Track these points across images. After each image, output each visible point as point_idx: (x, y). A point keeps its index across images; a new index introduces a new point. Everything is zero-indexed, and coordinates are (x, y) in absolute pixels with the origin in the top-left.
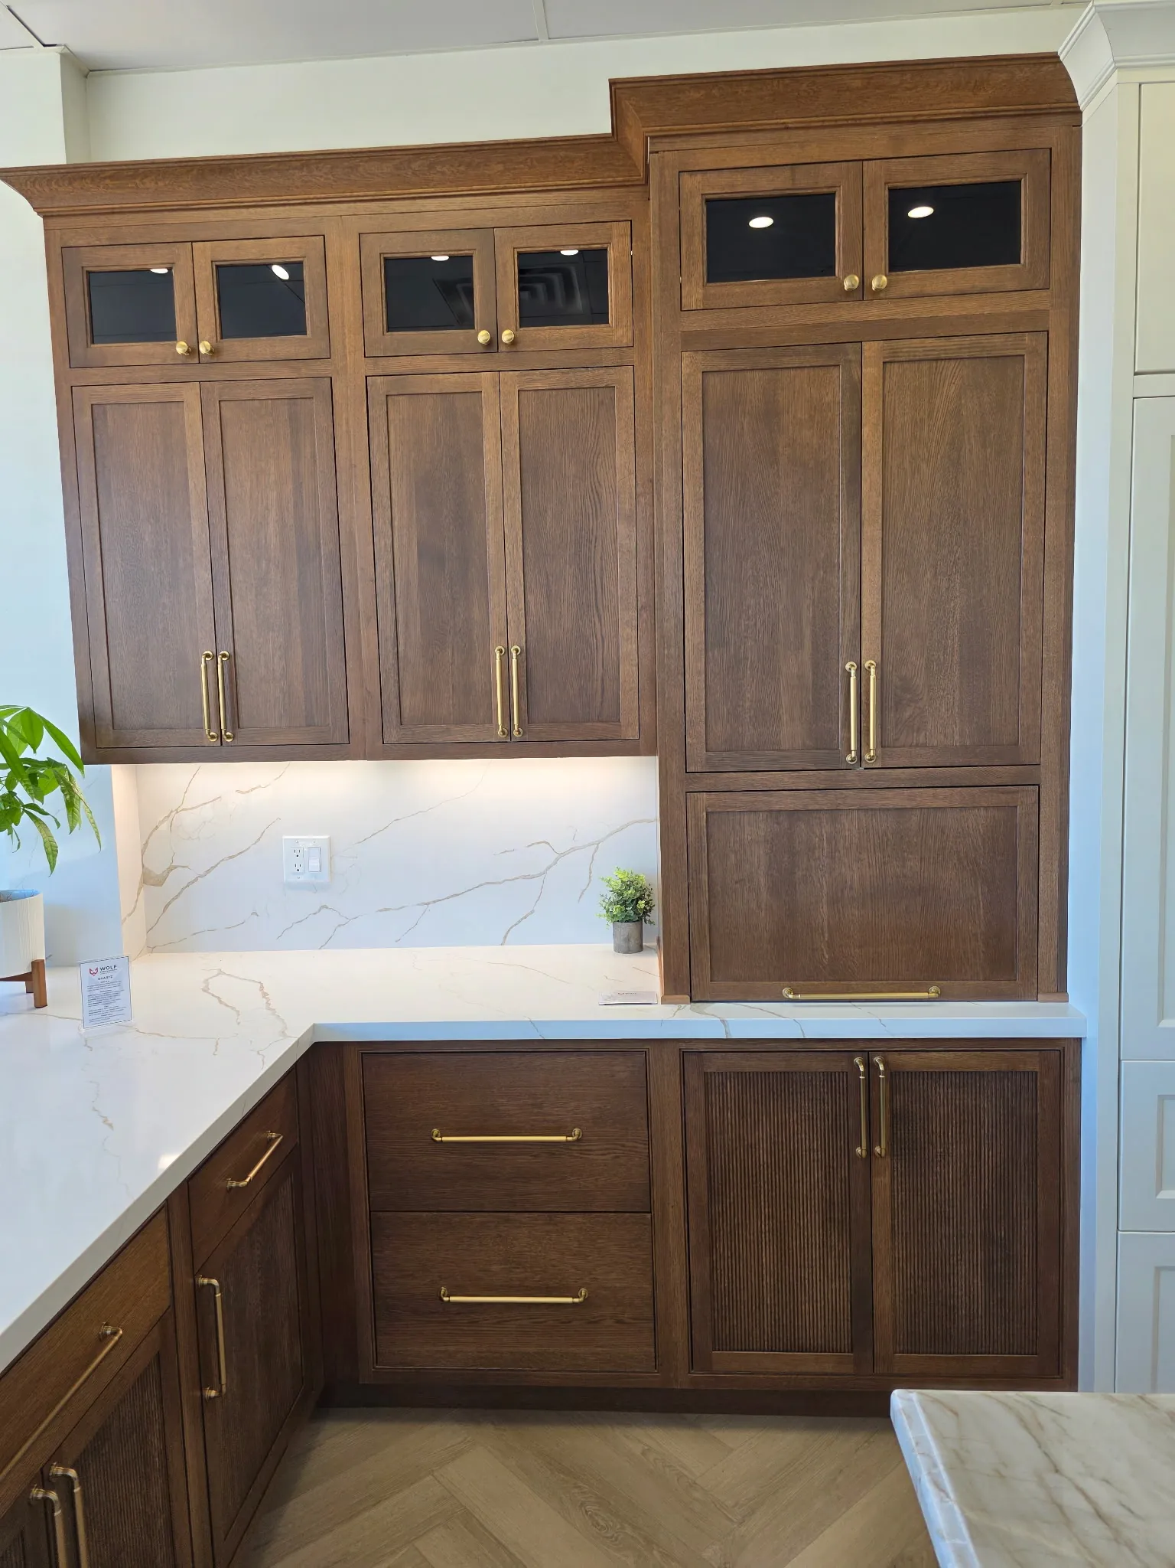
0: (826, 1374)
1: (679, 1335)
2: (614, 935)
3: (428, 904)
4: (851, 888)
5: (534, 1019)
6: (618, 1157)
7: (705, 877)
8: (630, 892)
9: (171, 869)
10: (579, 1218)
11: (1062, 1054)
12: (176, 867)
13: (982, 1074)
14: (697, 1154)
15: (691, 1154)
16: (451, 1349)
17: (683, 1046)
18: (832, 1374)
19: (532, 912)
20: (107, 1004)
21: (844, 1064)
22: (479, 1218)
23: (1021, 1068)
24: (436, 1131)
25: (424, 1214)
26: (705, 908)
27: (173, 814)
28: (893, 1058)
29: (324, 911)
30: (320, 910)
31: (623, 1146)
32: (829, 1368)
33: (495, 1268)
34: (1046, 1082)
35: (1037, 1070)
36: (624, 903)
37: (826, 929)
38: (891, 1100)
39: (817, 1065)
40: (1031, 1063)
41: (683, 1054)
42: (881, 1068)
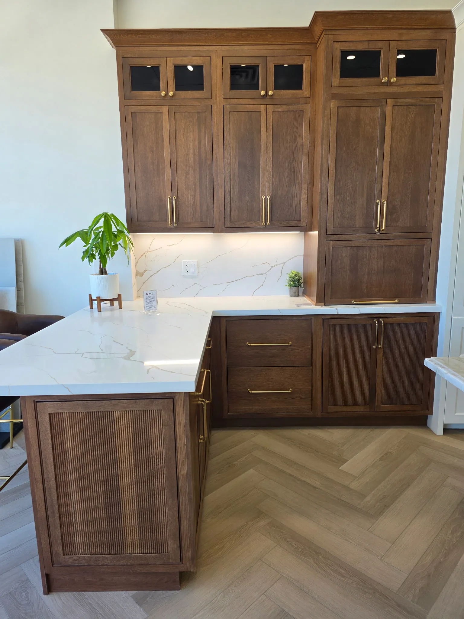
0: (361, 412)
1: (319, 401)
2: (290, 291)
3: (229, 283)
4: (374, 270)
5: (279, 309)
6: (302, 350)
7: (330, 267)
8: (297, 277)
9: (146, 271)
10: (290, 368)
11: (434, 317)
12: (147, 270)
13: (411, 324)
14: (326, 349)
15: (324, 349)
16: (251, 407)
17: (323, 317)
18: (362, 412)
19: (262, 285)
20: (151, 304)
21: (371, 321)
22: (260, 368)
23: (422, 322)
24: (248, 343)
25: (244, 368)
26: (330, 276)
27: (146, 253)
28: (386, 320)
29: (195, 285)
30: (194, 285)
31: (304, 347)
32: (362, 410)
33: (265, 383)
34: (429, 326)
35: (427, 322)
36: (295, 281)
37: (366, 283)
38: (384, 332)
39: (363, 322)
40: (425, 320)
41: (323, 319)
42: (382, 322)
